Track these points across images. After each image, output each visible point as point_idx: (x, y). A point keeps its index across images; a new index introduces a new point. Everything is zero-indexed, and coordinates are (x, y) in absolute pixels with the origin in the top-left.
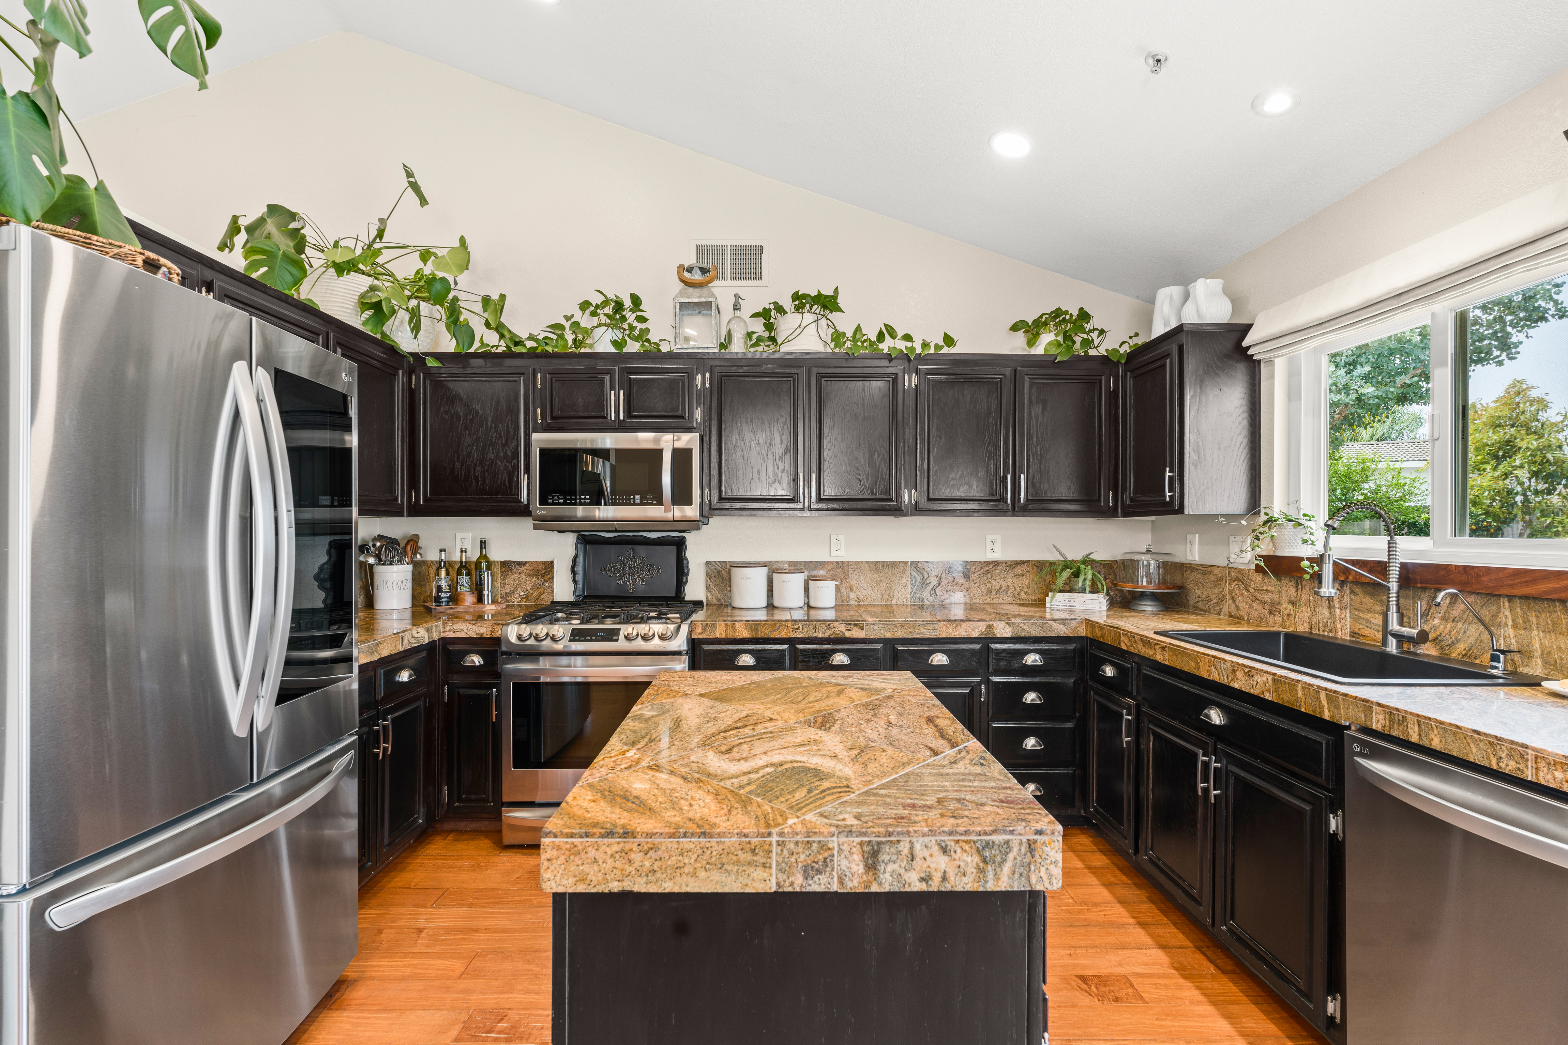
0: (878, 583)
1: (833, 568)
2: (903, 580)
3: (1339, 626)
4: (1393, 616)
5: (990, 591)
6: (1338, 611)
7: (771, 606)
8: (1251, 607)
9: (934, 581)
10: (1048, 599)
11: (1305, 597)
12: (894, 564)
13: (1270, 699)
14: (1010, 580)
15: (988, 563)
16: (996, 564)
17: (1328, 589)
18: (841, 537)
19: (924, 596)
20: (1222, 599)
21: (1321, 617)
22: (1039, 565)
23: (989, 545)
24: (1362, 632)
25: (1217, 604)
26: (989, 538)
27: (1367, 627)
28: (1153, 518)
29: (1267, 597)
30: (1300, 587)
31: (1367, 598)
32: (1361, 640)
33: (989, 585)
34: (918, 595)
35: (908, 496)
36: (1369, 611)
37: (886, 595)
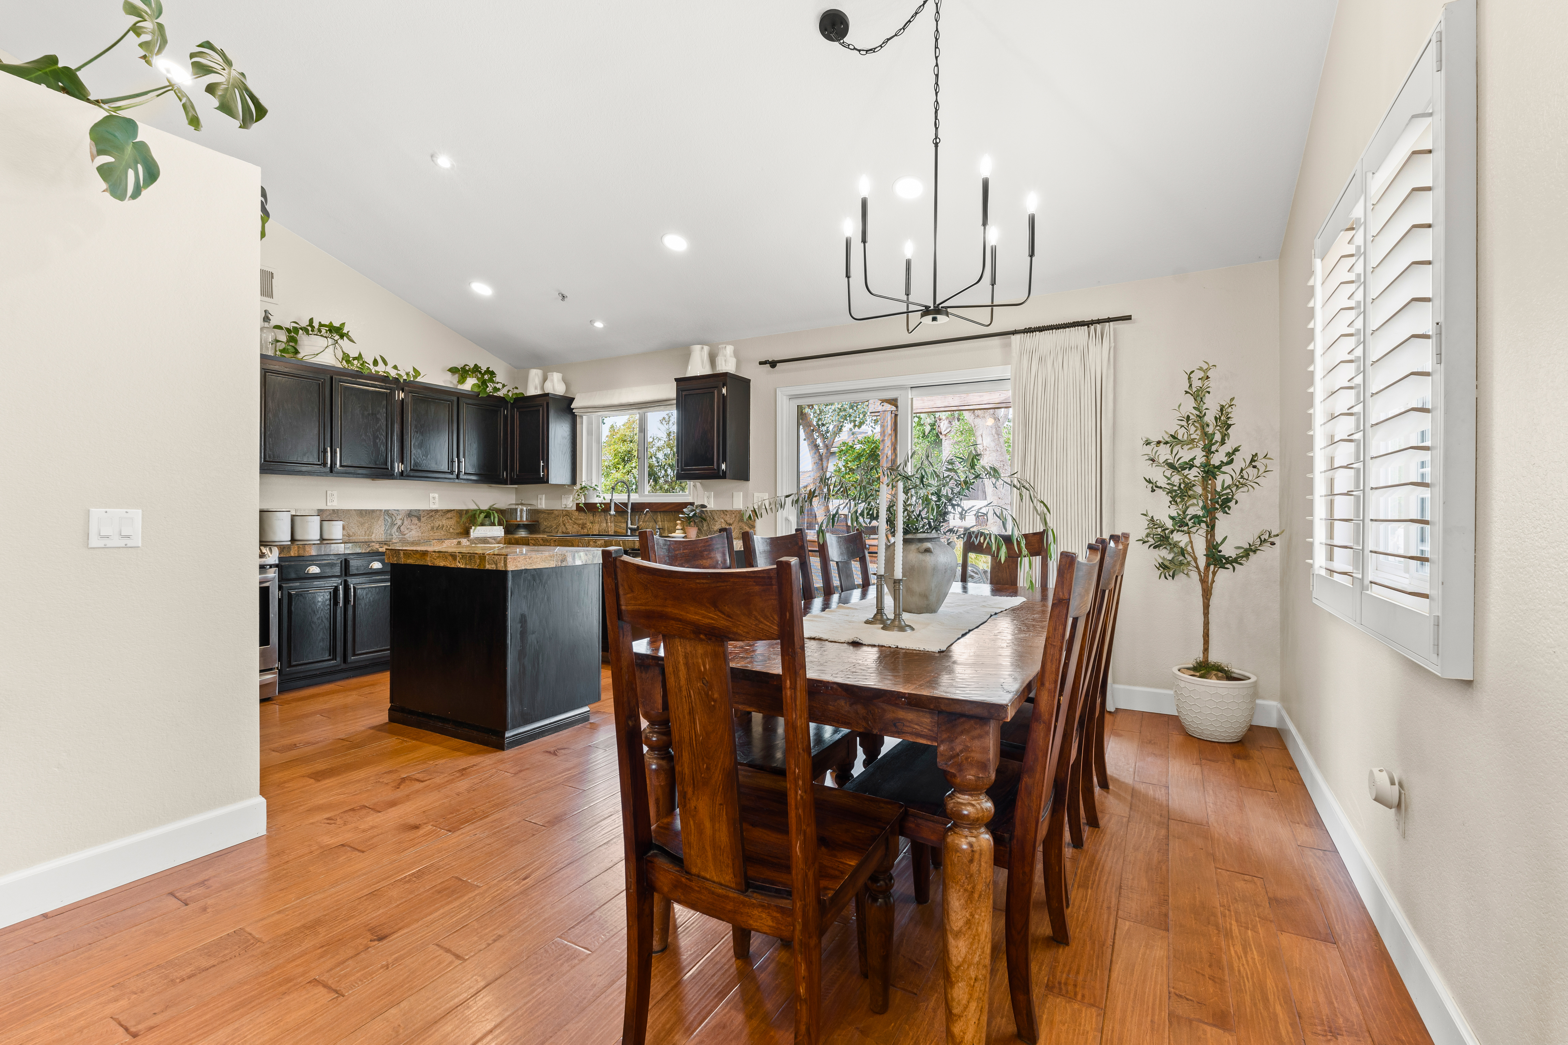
0: (362, 524)
1: (330, 514)
2: (379, 522)
3: (610, 530)
4: (629, 522)
5: (433, 528)
6: (609, 524)
7: (293, 539)
8: (573, 527)
9: (399, 523)
10: (471, 531)
11: (597, 520)
12: (373, 511)
14: (444, 522)
15: (432, 511)
16: (437, 511)
17: (613, 512)
18: (335, 493)
19: (393, 532)
20: (558, 526)
21: (603, 527)
22: (460, 513)
23: (431, 500)
24: (618, 530)
25: (556, 528)
26: (431, 495)
27: (620, 528)
28: (516, 486)
29: (581, 522)
30: (597, 515)
33: (432, 525)
34: (389, 532)
35: (398, 467)
36: (620, 522)
37: (368, 532)
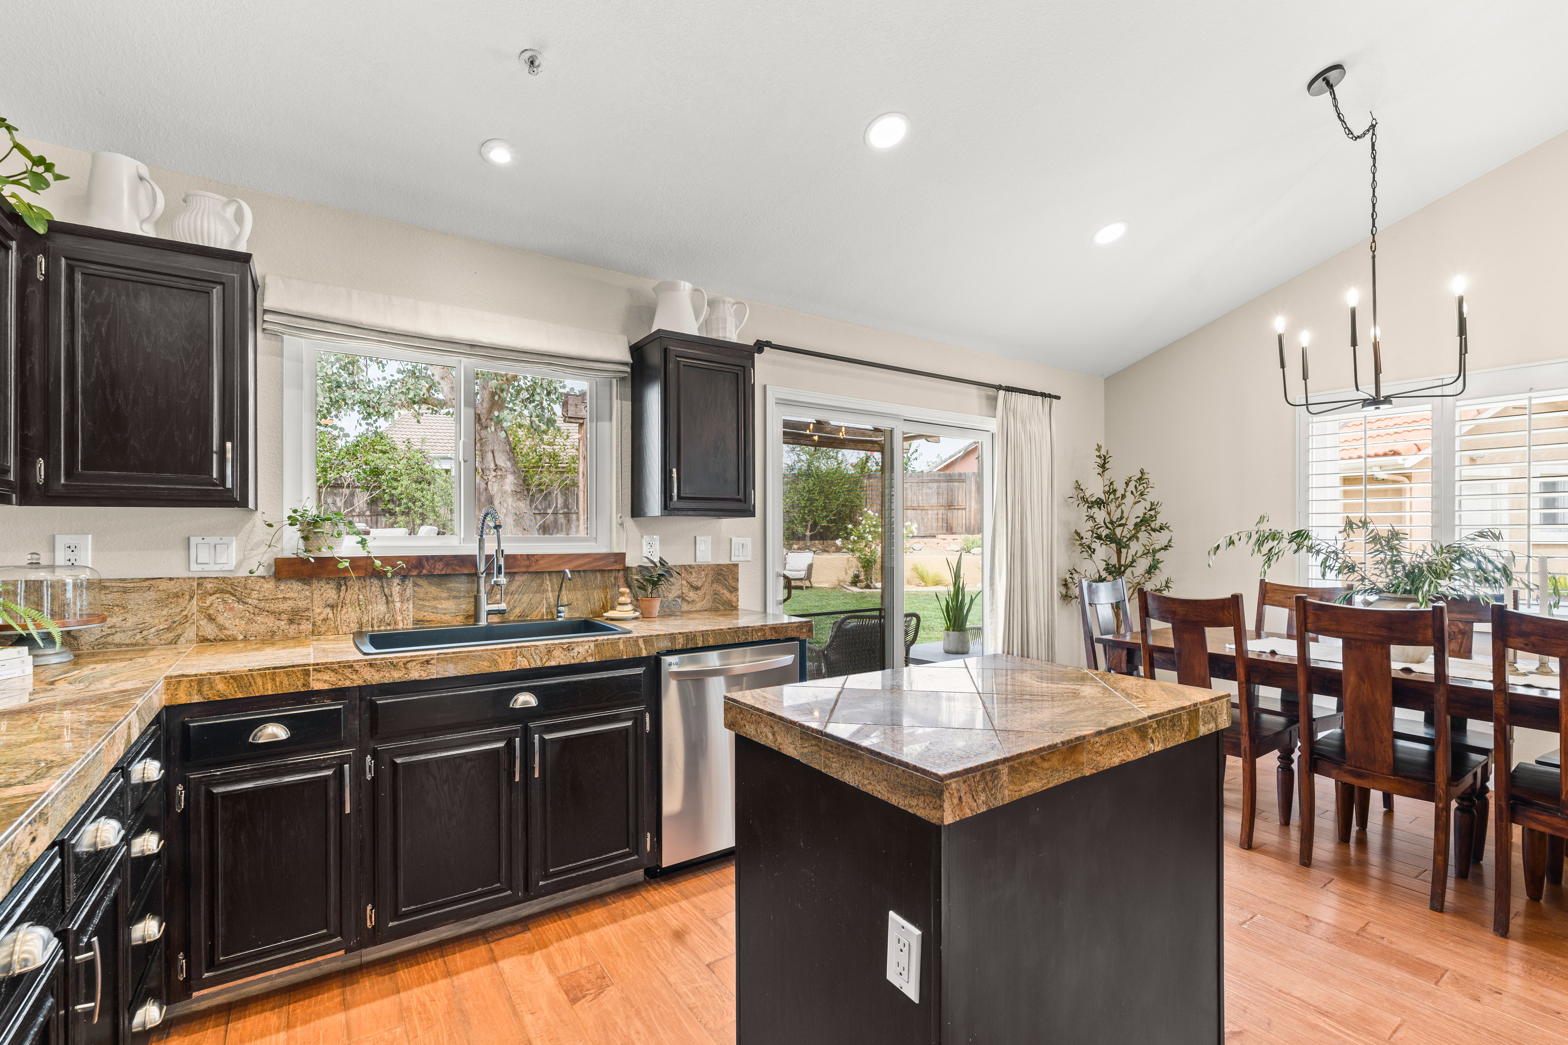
3: (399, 618)
6: (398, 605)
13: (593, 661)
21: (375, 614)
24: (428, 618)
27: (433, 613)
30: (344, 587)
31: (433, 588)
32: (427, 625)
36: (435, 598)
